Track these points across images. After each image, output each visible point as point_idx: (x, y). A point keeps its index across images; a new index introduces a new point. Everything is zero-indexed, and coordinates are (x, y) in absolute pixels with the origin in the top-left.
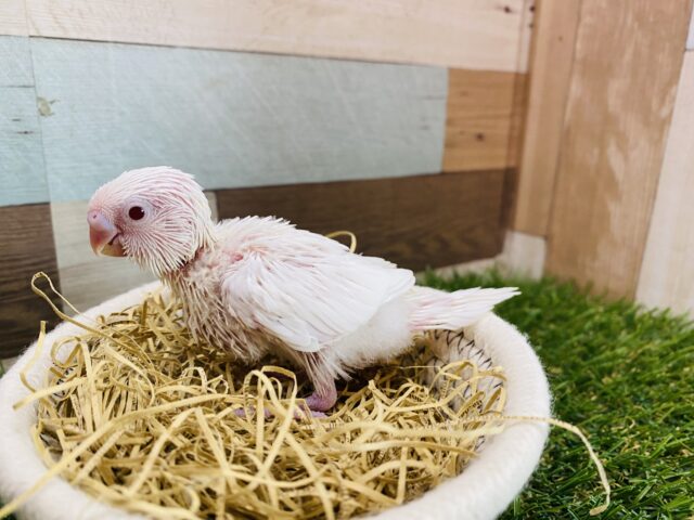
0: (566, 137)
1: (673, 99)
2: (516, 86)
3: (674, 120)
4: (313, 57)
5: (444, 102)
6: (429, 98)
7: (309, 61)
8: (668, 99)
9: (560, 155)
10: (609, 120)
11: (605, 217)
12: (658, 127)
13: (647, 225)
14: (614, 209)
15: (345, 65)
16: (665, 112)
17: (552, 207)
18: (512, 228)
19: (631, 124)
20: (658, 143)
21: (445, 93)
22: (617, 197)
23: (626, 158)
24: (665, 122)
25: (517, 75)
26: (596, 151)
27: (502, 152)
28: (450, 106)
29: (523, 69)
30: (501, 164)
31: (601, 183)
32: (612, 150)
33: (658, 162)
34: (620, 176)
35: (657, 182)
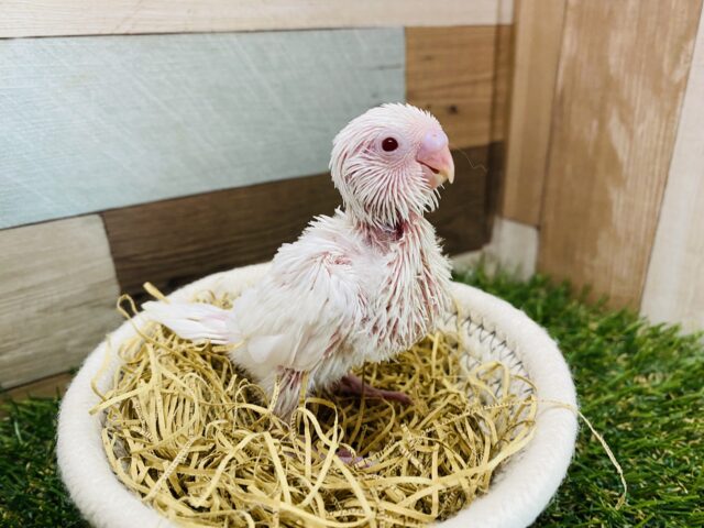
0: (559, 105)
1: (690, 58)
2: (498, 42)
3: (690, 86)
4: (213, 32)
5: (401, 71)
6: (382, 68)
7: (209, 37)
8: (683, 57)
9: (552, 128)
10: (609, 84)
11: (606, 206)
12: (671, 94)
13: (656, 218)
14: (618, 198)
15: (260, 38)
16: (678, 75)
17: (544, 191)
18: (501, 215)
19: (636, 90)
20: (670, 115)
21: (402, 60)
22: (621, 182)
23: (631, 134)
24: (680, 88)
25: (499, 27)
26: (595, 124)
27: (485, 125)
28: (409, 76)
29: (507, 20)
30: (484, 140)
31: (601, 164)
32: (614, 122)
33: (670, 140)
34: (623, 155)
35: (668, 165)
